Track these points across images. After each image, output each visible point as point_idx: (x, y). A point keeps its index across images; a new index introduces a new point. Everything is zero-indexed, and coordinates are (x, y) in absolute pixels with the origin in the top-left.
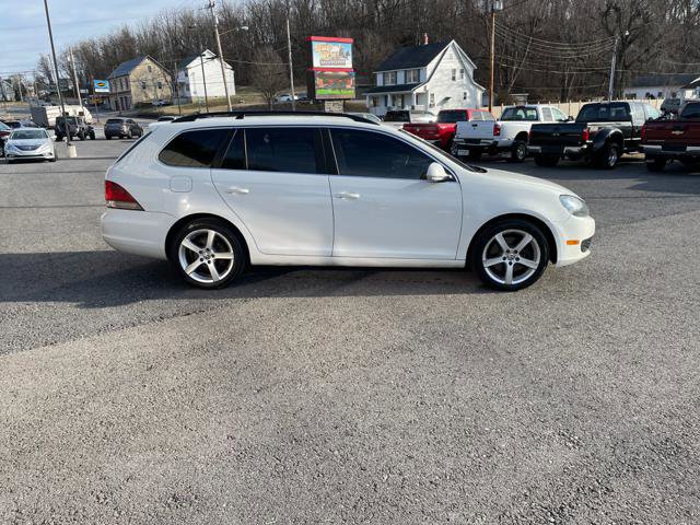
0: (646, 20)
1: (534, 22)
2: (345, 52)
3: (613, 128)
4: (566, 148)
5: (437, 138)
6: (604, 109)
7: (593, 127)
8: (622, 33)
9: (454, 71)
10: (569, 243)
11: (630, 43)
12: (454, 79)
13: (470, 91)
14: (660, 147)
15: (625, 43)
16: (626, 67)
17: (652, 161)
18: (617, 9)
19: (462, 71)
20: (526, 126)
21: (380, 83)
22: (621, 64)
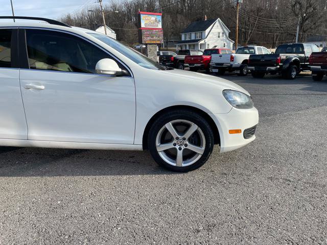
0: (315, 9)
1: (259, 10)
2: (158, 20)
3: (294, 57)
4: (268, 68)
5: (202, 63)
6: (290, 48)
7: (283, 56)
8: (302, 15)
9: (219, 33)
10: (231, 132)
11: (306, 20)
12: (219, 37)
13: (227, 43)
14: (320, 67)
15: (304, 20)
16: (304, 32)
17: (316, 75)
18: (300, 4)
19: (223, 33)
20: (247, 57)
21: (183, 39)
22: (302, 31)
